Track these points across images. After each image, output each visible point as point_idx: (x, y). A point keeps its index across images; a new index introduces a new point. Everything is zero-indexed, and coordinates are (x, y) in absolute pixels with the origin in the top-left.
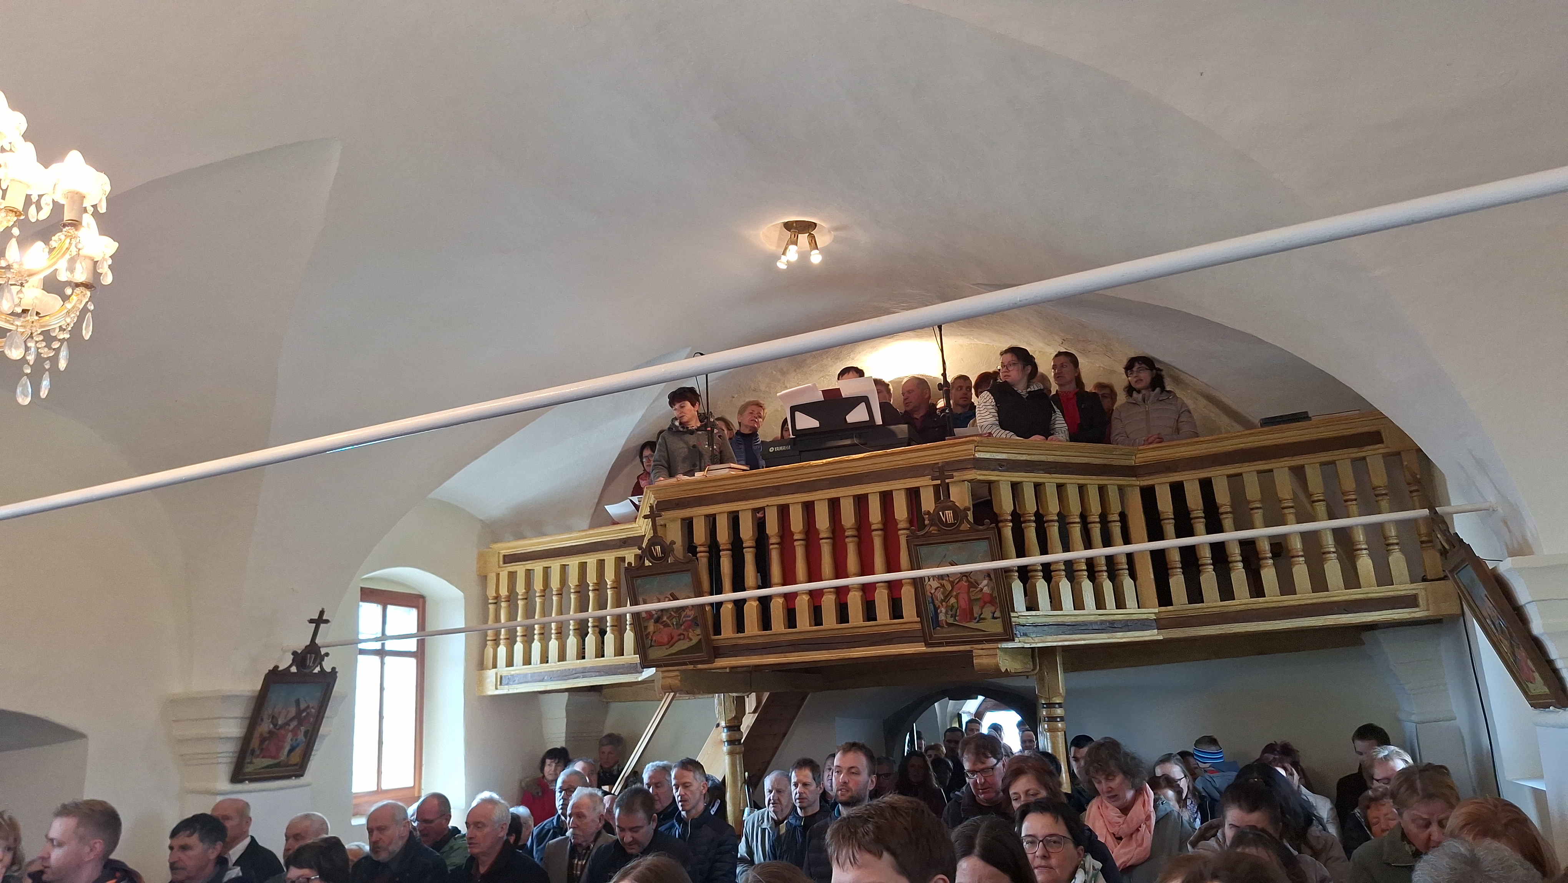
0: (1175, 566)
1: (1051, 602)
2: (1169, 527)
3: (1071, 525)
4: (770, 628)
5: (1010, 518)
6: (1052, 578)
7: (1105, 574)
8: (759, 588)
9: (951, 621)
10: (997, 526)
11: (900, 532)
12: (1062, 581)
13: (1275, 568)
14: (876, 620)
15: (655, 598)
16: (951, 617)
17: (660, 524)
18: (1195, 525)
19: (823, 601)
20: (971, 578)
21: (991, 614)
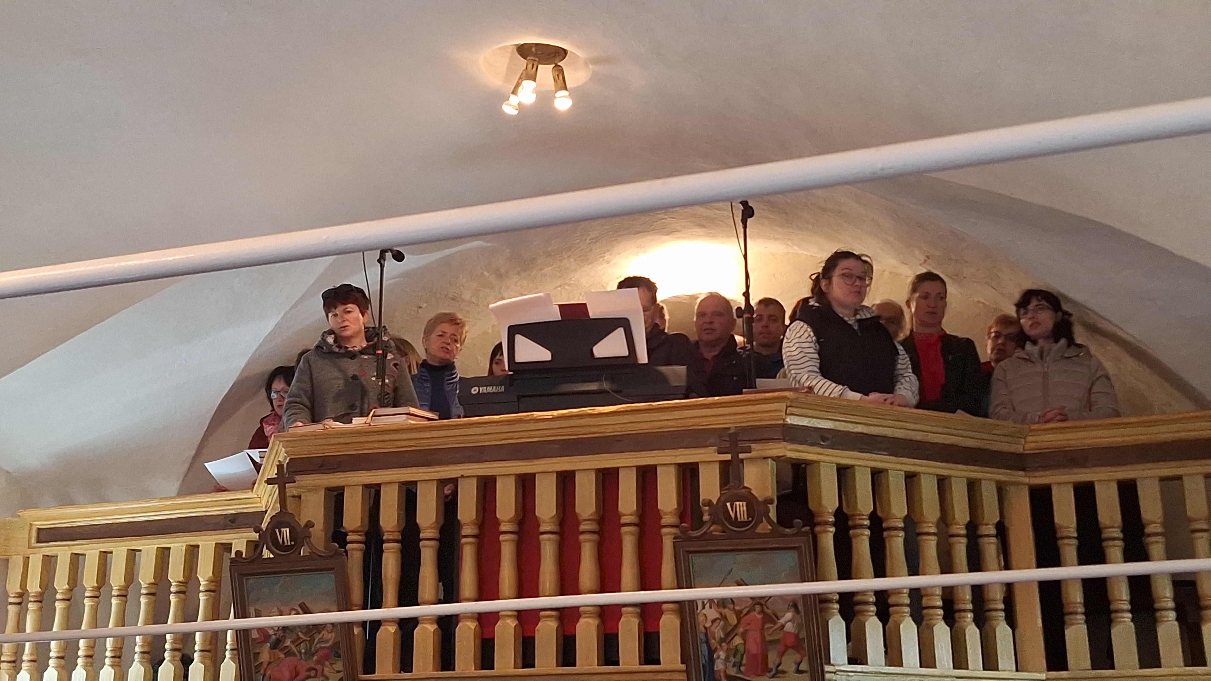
0: (1073, 609)
1: (886, 652)
2: (1070, 550)
3: (924, 537)
4: (452, 667)
5: (832, 519)
6: (889, 616)
7: (970, 615)
8: (440, 602)
9: (732, 672)
10: (812, 530)
11: (664, 530)
12: (905, 621)
14: (617, 663)
15: (275, 610)
16: (734, 666)
17: (291, 494)
18: (1107, 547)
19: (538, 630)
20: (767, 608)
21: (793, 667)
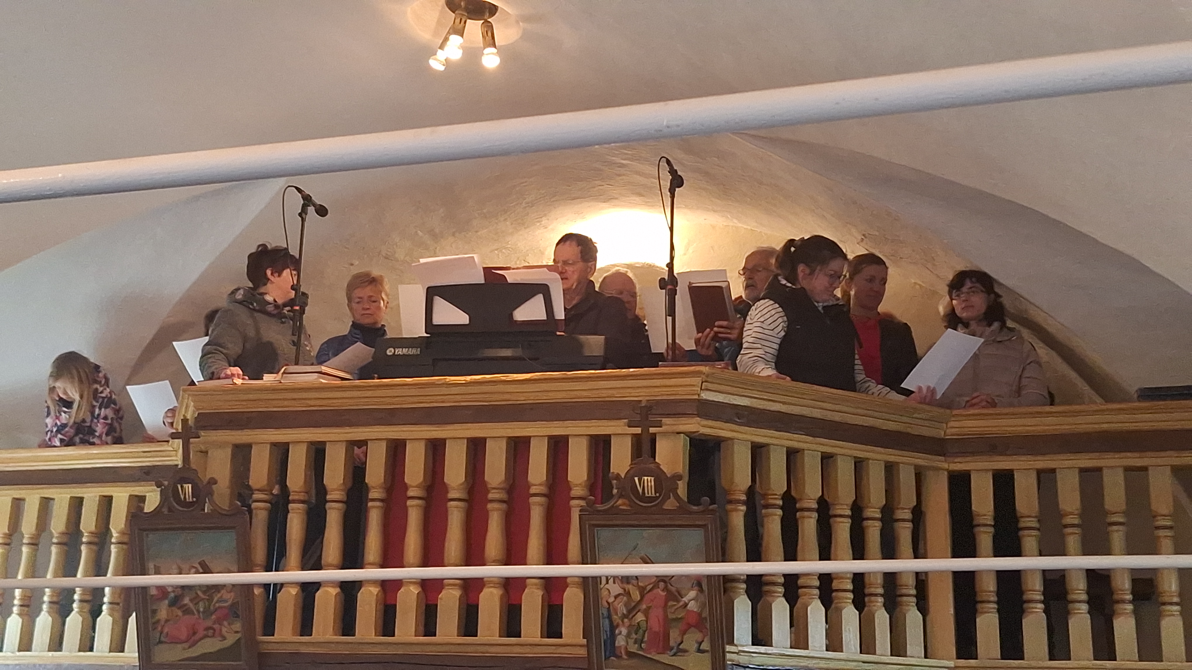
0: (985, 598)
1: (792, 634)
2: (985, 539)
3: (837, 519)
4: (352, 632)
5: (744, 498)
6: (797, 597)
7: (881, 600)
8: (344, 567)
9: (633, 648)
11: (573, 503)
12: (813, 603)
13: (1136, 619)
14: (519, 635)
15: (174, 567)
16: (635, 642)
17: (194, 449)
18: (1024, 536)
19: (441, 599)
20: (672, 585)
21: (696, 645)
